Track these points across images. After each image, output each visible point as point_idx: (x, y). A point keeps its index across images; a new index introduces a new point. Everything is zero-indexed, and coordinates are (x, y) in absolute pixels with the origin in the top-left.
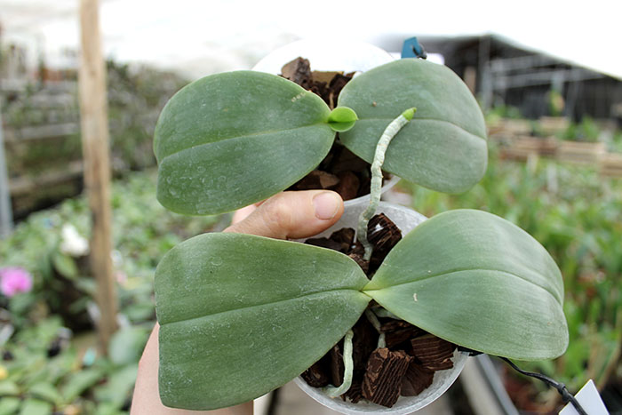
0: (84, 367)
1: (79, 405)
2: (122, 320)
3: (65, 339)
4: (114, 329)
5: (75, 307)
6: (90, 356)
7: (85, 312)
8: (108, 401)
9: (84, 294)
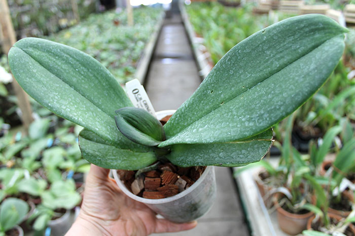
0: (16, 142)
1: (14, 161)
2: (35, 116)
3: (6, 129)
4: (32, 120)
5: (9, 112)
6: (19, 135)
7: (15, 114)
8: (28, 157)
9: (14, 104)
